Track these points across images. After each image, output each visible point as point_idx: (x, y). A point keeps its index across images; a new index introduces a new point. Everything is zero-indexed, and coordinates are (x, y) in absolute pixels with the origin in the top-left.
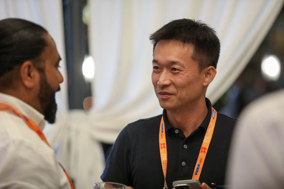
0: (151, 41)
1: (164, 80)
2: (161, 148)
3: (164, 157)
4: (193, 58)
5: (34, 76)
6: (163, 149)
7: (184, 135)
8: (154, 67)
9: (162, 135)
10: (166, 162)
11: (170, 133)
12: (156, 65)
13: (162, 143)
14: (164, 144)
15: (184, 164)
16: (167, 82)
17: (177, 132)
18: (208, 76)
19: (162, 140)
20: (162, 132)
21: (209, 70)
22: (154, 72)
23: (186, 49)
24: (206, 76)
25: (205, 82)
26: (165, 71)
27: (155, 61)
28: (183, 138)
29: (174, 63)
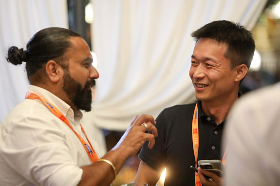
0: (194, 38)
1: (199, 73)
2: (194, 133)
3: (196, 141)
4: (226, 56)
5: (59, 72)
6: (195, 134)
7: (215, 123)
8: (193, 62)
9: (195, 122)
10: (198, 146)
11: (202, 120)
12: (194, 60)
13: (195, 128)
14: (196, 129)
15: (213, 148)
16: (201, 75)
17: (209, 119)
18: (241, 73)
19: (195, 126)
20: (196, 118)
21: (241, 67)
22: (192, 65)
23: (220, 47)
24: (238, 73)
25: (237, 78)
26: (200, 65)
27: (193, 57)
28: (214, 125)
29: (208, 59)
